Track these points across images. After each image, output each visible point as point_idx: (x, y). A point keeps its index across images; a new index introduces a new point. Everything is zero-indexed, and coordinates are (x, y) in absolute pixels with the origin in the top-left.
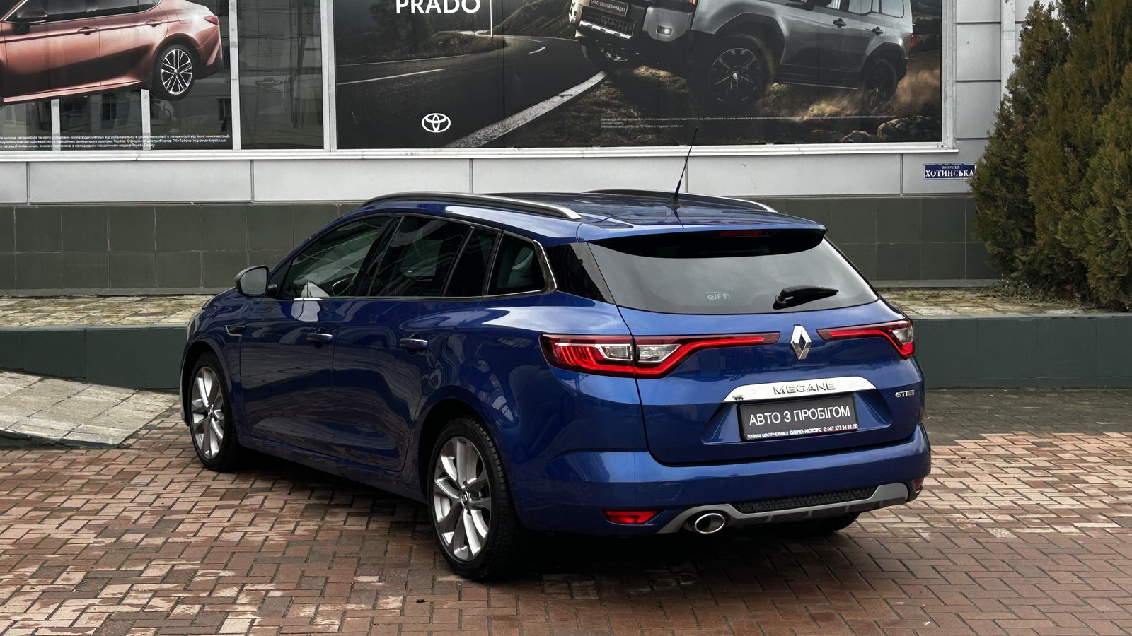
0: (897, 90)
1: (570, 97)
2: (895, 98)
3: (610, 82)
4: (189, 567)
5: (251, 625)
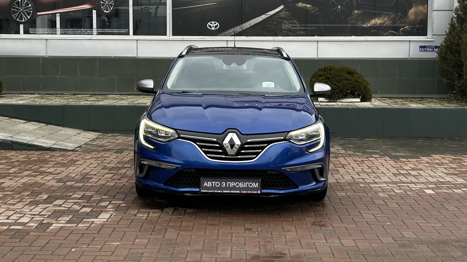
0: (408, 14)
1: (269, 15)
2: (407, 17)
3: (286, 9)
4: (91, 194)
5: (111, 216)
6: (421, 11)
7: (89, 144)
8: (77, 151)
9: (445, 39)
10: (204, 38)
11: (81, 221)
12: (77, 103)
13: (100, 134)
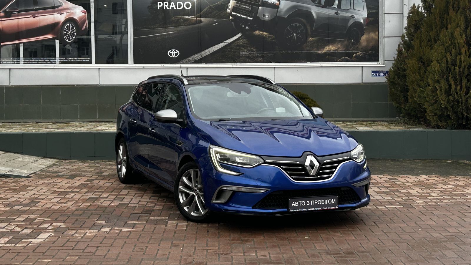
0: (361, 41)
1: (228, 43)
2: (360, 44)
3: (244, 37)
4: (34, 217)
5: (49, 236)
6: (373, 37)
7: (44, 171)
8: (30, 177)
9: (394, 64)
10: (164, 65)
11: (19, 242)
12: (37, 131)
13: (58, 160)
